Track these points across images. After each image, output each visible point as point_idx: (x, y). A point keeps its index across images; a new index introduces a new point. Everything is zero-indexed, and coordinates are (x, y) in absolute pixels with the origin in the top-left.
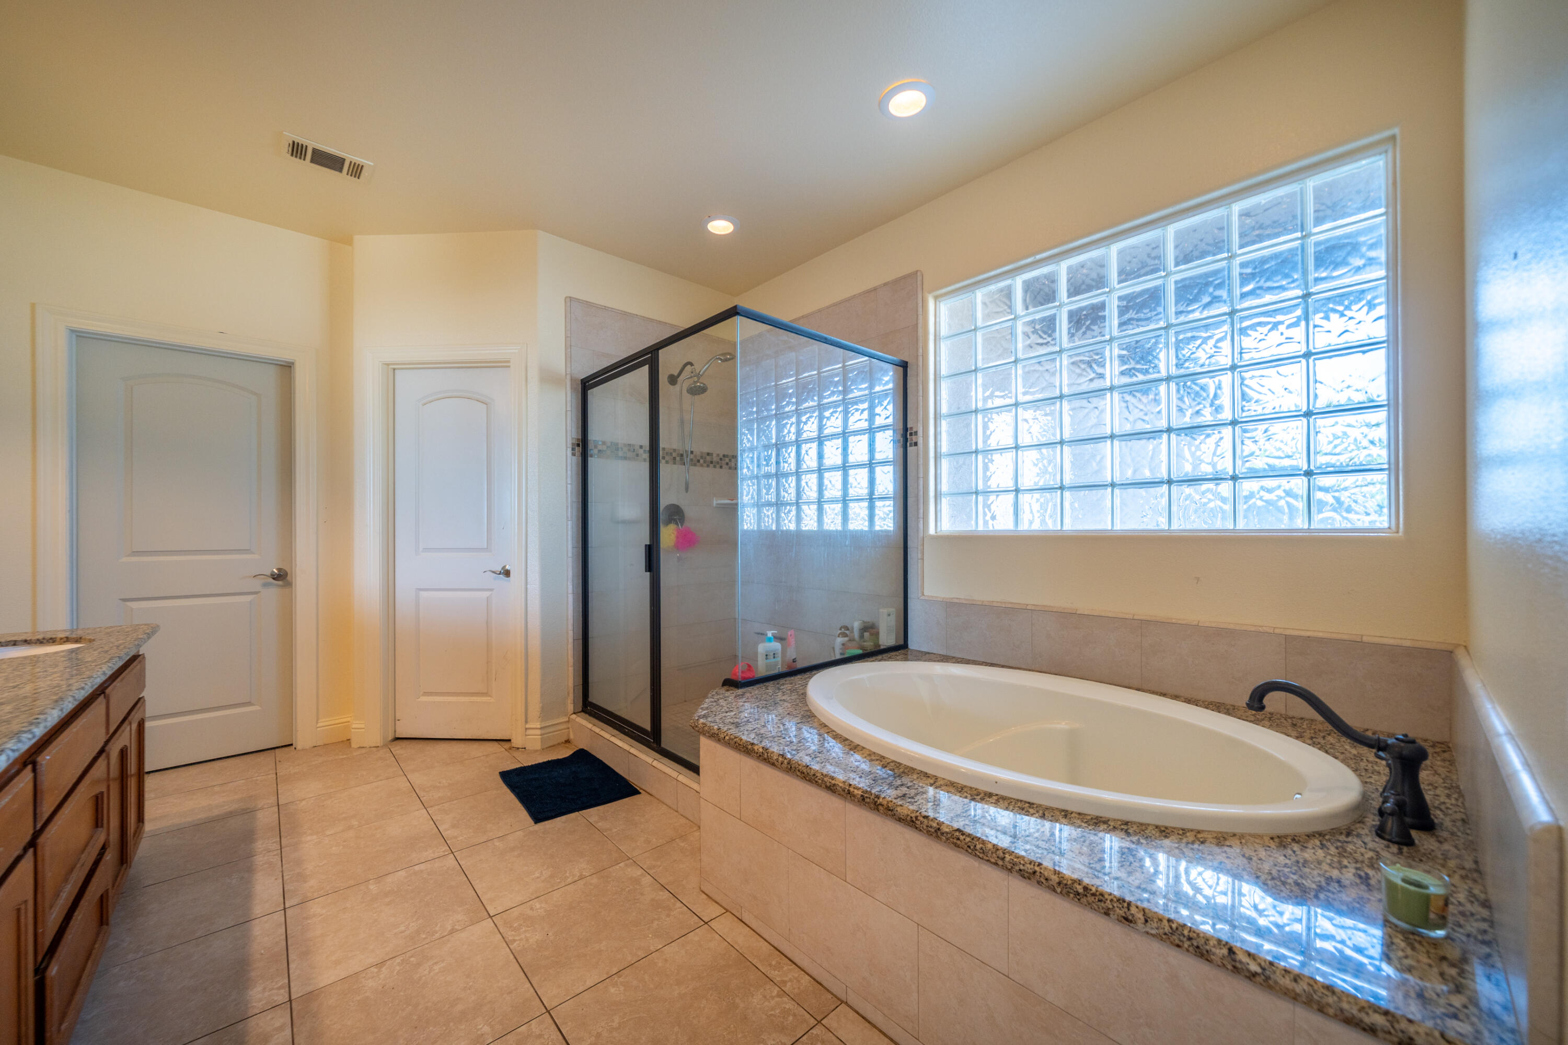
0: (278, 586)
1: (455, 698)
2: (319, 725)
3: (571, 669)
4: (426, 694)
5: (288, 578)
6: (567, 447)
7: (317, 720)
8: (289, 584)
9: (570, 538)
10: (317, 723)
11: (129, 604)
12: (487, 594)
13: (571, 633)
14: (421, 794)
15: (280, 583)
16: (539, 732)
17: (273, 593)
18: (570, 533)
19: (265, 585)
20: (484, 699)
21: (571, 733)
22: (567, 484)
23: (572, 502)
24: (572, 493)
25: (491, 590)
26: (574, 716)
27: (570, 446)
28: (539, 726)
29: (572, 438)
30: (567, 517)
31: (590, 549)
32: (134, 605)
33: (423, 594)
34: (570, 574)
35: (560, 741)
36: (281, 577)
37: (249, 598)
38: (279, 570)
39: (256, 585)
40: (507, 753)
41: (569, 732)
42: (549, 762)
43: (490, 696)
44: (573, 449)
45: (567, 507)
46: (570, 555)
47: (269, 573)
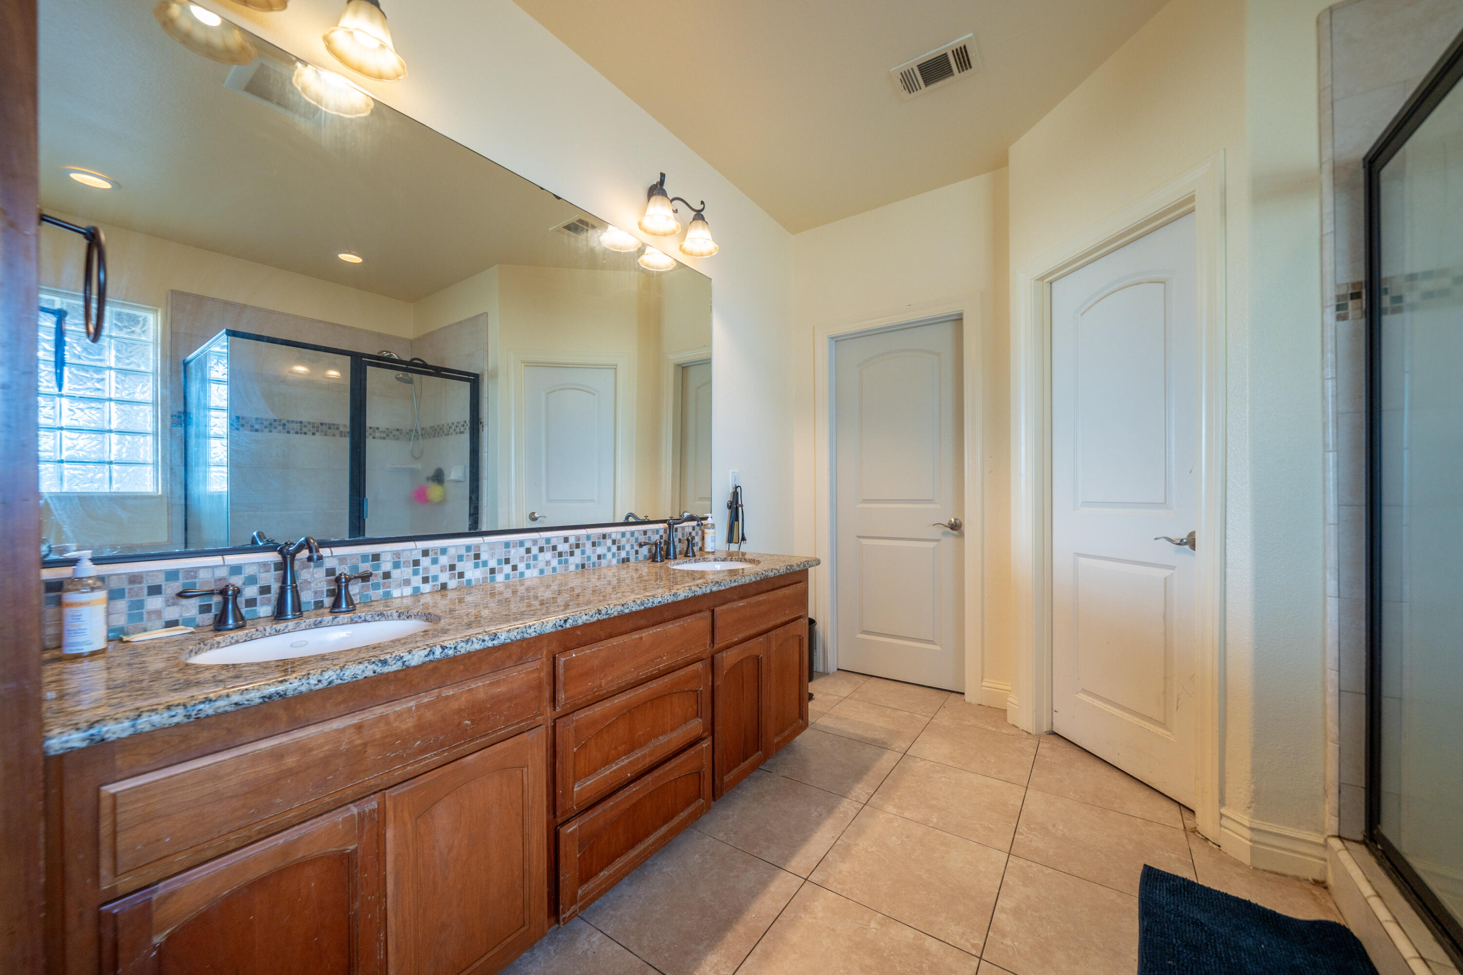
0: (953, 535)
1: (1120, 712)
2: (984, 684)
3: (1332, 749)
4: (1084, 691)
5: (962, 528)
6: (1323, 307)
7: (982, 679)
8: (962, 535)
9: (1331, 485)
10: (982, 681)
11: (861, 540)
12: (1167, 573)
13: (1332, 676)
14: (1022, 828)
15: (955, 532)
16: (1247, 834)
17: (949, 541)
18: (1331, 475)
19: (945, 534)
20: (1160, 731)
21: (1330, 869)
22: (1323, 379)
23: (1337, 414)
24: (1336, 396)
25: (1172, 568)
26: (1336, 843)
27: (1332, 302)
28: (1247, 824)
29: (1338, 286)
30: (1325, 445)
31: (1386, 511)
32: (864, 541)
33: (1083, 561)
34: (1332, 557)
35: (1303, 874)
36: (956, 527)
37: (932, 544)
38: (955, 519)
39: (937, 532)
40: (1182, 835)
41: (1326, 867)
42: (1248, 904)
43: (1167, 729)
44: (1340, 307)
45: (1325, 425)
46: (1332, 517)
47: (946, 523)
